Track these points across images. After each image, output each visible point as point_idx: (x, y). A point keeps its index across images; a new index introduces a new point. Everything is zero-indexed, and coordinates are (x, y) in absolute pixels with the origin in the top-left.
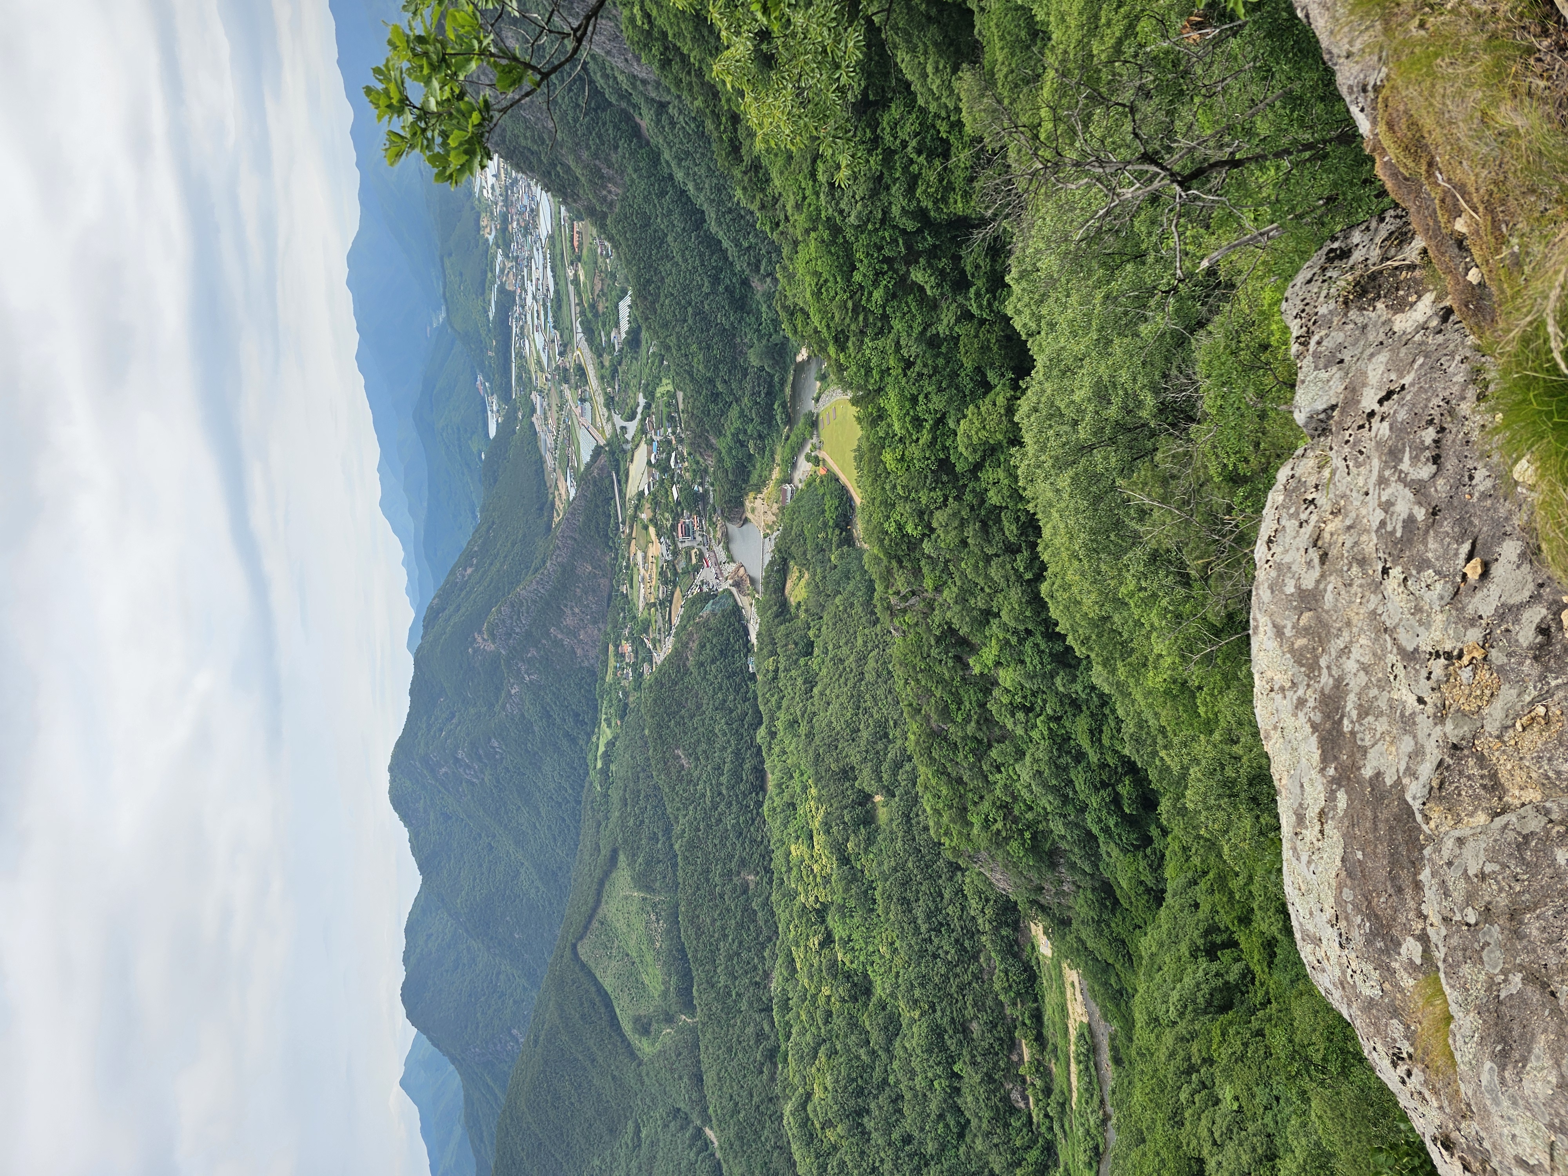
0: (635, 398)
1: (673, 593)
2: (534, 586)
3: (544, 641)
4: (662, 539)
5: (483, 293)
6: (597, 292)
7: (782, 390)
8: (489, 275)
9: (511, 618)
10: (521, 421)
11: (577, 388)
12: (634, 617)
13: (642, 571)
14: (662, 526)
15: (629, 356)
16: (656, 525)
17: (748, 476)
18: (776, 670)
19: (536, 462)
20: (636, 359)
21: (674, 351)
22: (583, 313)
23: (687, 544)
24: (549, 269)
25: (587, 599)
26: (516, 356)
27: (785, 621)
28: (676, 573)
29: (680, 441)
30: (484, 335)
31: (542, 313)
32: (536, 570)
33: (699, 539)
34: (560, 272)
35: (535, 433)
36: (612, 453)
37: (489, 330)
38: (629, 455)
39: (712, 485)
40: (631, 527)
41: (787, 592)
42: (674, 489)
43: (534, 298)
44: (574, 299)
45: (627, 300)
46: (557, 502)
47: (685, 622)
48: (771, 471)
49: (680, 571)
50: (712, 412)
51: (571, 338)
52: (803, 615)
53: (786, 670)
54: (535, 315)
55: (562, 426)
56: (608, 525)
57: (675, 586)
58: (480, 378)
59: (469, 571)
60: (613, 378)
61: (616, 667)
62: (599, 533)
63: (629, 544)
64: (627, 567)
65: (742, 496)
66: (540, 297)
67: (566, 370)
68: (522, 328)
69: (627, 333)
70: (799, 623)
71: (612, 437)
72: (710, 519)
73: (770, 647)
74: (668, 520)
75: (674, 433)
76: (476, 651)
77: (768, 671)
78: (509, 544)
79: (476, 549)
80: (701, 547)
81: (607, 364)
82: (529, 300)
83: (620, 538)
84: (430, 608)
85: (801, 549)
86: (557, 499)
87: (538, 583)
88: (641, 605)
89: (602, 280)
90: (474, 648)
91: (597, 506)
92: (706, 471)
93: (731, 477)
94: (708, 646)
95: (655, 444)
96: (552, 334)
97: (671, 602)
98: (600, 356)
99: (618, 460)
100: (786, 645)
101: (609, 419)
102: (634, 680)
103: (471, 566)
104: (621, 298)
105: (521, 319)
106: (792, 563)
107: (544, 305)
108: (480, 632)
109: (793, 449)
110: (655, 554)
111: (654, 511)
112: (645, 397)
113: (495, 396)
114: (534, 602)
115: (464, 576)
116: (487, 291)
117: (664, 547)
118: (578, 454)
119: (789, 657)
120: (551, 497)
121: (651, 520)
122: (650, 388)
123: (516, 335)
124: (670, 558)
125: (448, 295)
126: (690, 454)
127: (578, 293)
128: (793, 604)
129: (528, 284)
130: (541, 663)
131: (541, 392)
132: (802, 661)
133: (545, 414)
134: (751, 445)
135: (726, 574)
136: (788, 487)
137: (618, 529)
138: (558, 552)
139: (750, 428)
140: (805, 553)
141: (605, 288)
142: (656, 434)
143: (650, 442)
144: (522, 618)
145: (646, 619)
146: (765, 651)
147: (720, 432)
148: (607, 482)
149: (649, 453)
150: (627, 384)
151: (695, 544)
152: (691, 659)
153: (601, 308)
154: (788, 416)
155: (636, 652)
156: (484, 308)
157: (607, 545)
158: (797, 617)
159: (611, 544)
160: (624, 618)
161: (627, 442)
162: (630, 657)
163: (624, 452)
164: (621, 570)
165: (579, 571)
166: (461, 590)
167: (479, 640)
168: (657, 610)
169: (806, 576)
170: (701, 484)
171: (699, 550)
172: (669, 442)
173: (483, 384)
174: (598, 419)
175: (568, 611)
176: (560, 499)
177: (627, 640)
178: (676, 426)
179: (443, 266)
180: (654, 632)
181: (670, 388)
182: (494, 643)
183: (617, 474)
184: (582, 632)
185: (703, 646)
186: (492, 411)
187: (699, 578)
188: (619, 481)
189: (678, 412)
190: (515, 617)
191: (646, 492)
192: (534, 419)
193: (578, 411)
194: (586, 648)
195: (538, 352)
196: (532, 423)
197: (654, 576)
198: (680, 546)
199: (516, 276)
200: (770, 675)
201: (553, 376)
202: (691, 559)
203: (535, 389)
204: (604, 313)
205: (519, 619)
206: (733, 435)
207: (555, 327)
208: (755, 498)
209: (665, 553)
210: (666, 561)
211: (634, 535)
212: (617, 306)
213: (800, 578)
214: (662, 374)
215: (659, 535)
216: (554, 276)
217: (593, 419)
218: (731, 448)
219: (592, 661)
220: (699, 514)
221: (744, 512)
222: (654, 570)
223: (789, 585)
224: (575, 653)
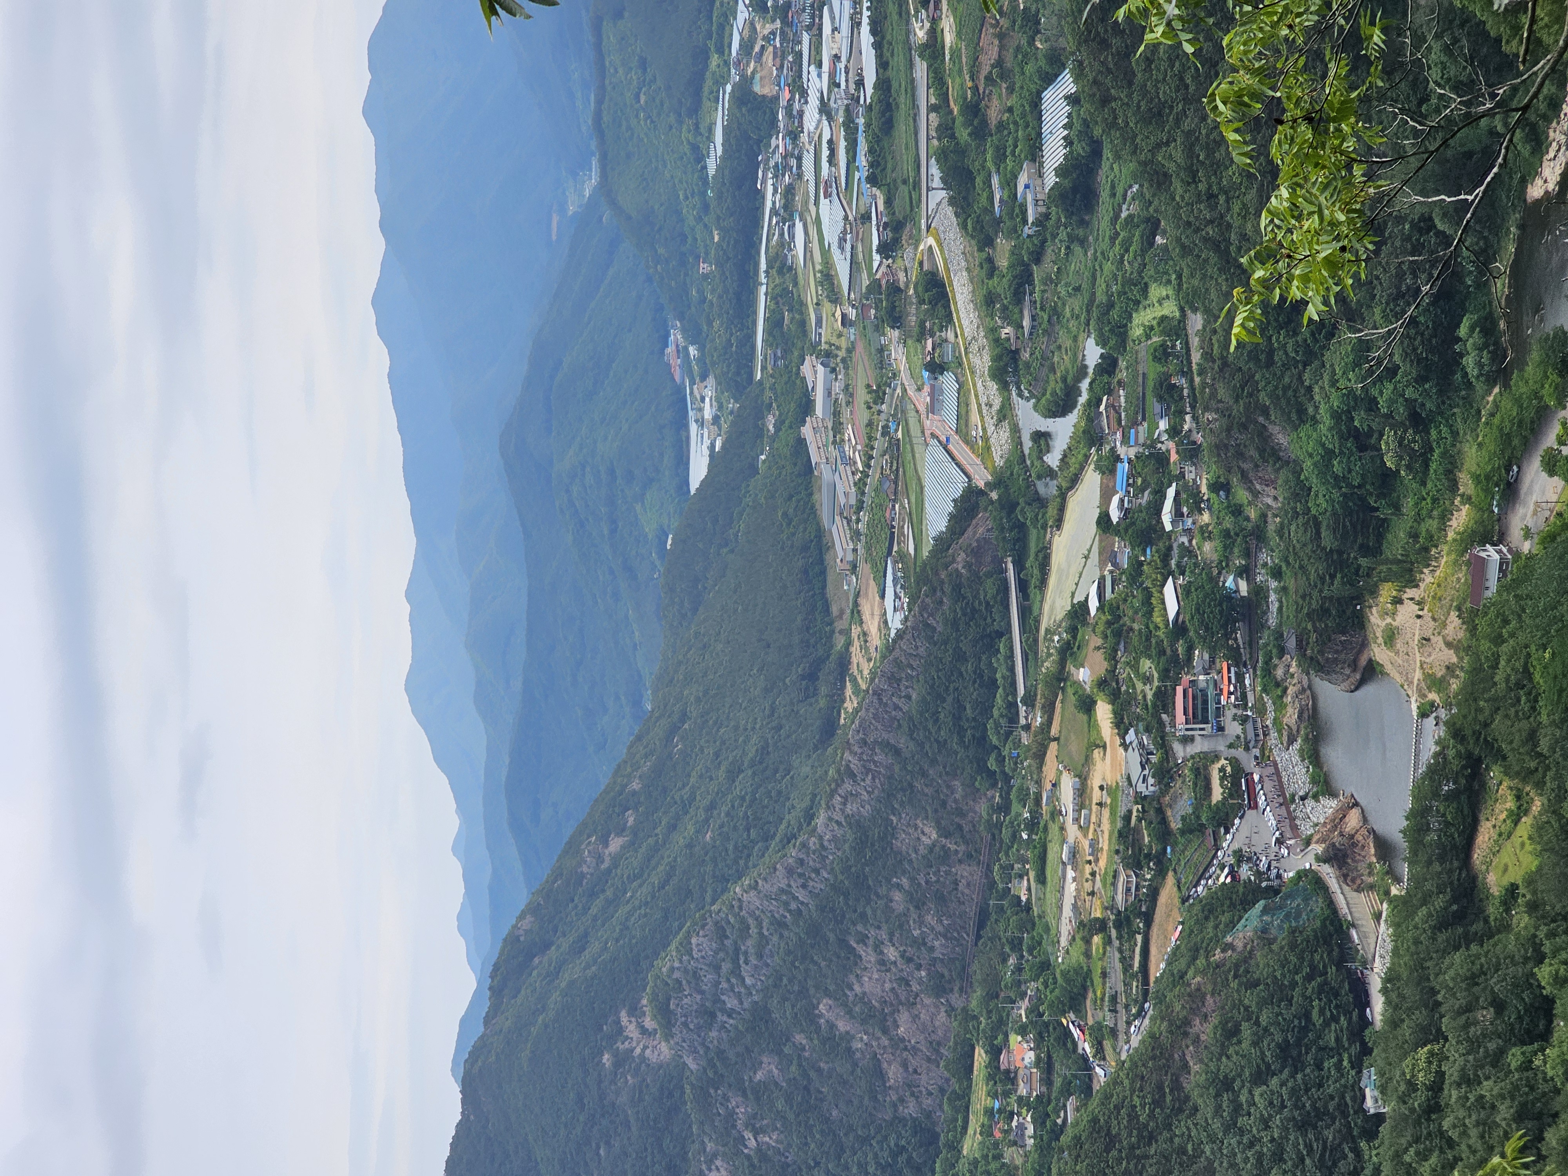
0: (1077, 351)
1: (1154, 894)
2: (780, 880)
3: (800, 1038)
4: (1131, 736)
5: (695, 109)
6: (985, 70)
7: (1482, 286)
8: (715, 60)
9: (717, 968)
10: (773, 439)
11: (921, 337)
12: (1045, 966)
13: (1072, 831)
14: (1131, 698)
15: (1063, 234)
16: (1115, 697)
17: (1380, 537)
18: (1436, 1087)
19: (805, 548)
20: (1083, 242)
21: (1178, 187)
22: (946, 130)
23: (1199, 746)
24: (865, 28)
25: (921, 923)
26: (770, 266)
27: (1467, 940)
28: (1164, 834)
29: (1191, 453)
30: (691, 221)
31: (842, 145)
32: (789, 838)
33: (1234, 729)
34: (893, 32)
35: (808, 469)
36: (1008, 506)
37: (706, 207)
38: (1052, 511)
39: (1277, 573)
40: (1049, 710)
41: (1478, 856)
42: (1169, 590)
43: (825, 109)
44: (924, 97)
45: (1066, 84)
46: (857, 656)
47: (1182, 964)
48: (1445, 517)
49: (1175, 825)
50: (1279, 357)
51: (914, 204)
52: (1521, 920)
53: (1467, 1080)
54: (825, 153)
55: (880, 443)
56: (986, 709)
57: (1161, 873)
58: (676, 336)
59: (615, 844)
60: (1018, 297)
61: (989, 1112)
62: (961, 732)
63: (1040, 757)
64: (1033, 825)
65: (1359, 598)
66: (838, 104)
67: (895, 290)
68: (789, 192)
69: (1060, 171)
70: (1510, 943)
71: (1009, 463)
72: (1268, 671)
73: (1420, 1016)
74: (1147, 680)
75: (1174, 431)
76: (622, 1060)
77: (1412, 1086)
78: (722, 773)
79: (636, 785)
80: (1239, 753)
81: (1003, 262)
82: (811, 116)
83: (1018, 744)
84: (511, 941)
85: (1524, 725)
86: (855, 649)
87: (790, 871)
88: (1066, 928)
89: (1001, 36)
90: (616, 1054)
91: (960, 657)
92: (1259, 534)
93: (1328, 540)
94: (1247, 1031)
95: (1123, 468)
96: (865, 200)
97: (1148, 919)
98: (986, 242)
99: (1021, 527)
100: (1469, 1009)
101: (1005, 414)
102: (1039, 1147)
103: (620, 832)
104: (1049, 79)
105: (787, 167)
106: (1495, 773)
107: (850, 126)
108: (635, 1011)
109: (1506, 439)
110: (1110, 781)
111: (1112, 657)
112: (1102, 341)
113: (711, 381)
114: (780, 924)
115: (600, 859)
116: (706, 104)
117: (1135, 757)
118: (917, 518)
119: (1474, 1045)
120: (839, 642)
121: (1102, 684)
122: (1115, 314)
123: (774, 212)
124: (1148, 788)
125: (606, 118)
126: (1214, 487)
127: (938, 80)
128: (1495, 891)
129: (810, 73)
130: (789, 1099)
131: (827, 356)
132: (1515, 1057)
133: (836, 414)
134: (1388, 443)
135: (1306, 830)
136: (1491, 553)
137: (1013, 719)
138: (848, 786)
139: (1385, 395)
140: (1532, 737)
141: (1009, 57)
142: (1125, 441)
143: (1109, 465)
144: (745, 971)
145: (1078, 970)
146: (1406, 1030)
147: (1301, 412)
148: (990, 588)
149: (1106, 495)
150: (1056, 313)
151: (1221, 746)
152: (1196, 1068)
153: (994, 113)
154: (1498, 355)
155: (1046, 1066)
156: (695, 148)
157: (982, 768)
158: (1505, 927)
159: (992, 764)
160: (1019, 969)
161: (1050, 473)
162: (1029, 1080)
163: (1041, 502)
164: (1015, 836)
165: (902, 842)
166: (592, 895)
167: (632, 1030)
168: (1108, 941)
169: (1537, 806)
170: (1245, 572)
171: (1235, 762)
172: (1162, 459)
173: (682, 352)
174: (975, 418)
175: (868, 956)
176: (865, 647)
177: (1023, 1031)
178: (1181, 413)
179: (598, 46)
180: (1098, 1004)
181: (1170, 309)
182: (668, 1036)
183: (1019, 566)
184: (904, 1017)
185: (1230, 1032)
186: (701, 423)
187: (1229, 843)
188: (1023, 586)
189: (1187, 373)
190: (726, 967)
191: (1093, 604)
192: (807, 431)
193: (922, 400)
194: (914, 1062)
195: (826, 253)
196: (801, 443)
197: (1104, 843)
198: (1180, 751)
199: (780, 55)
200: (1418, 1100)
201: (862, 310)
202: (1208, 789)
203: (814, 348)
204: (1001, 126)
205: (736, 971)
206: (1336, 415)
207: (872, 180)
208: (1398, 601)
209: (1136, 772)
210: (1140, 798)
211: (1054, 731)
212: (1036, 104)
213: (1516, 817)
214: (1150, 271)
215: (1121, 725)
216: (878, 46)
217: (962, 418)
218: (1329, 454)
219: (927, 1102)
220: (1236, 659)
221: (1364, 645)
222: (1106, 826)
223: (1485, 835)
224: (881, 1075)
